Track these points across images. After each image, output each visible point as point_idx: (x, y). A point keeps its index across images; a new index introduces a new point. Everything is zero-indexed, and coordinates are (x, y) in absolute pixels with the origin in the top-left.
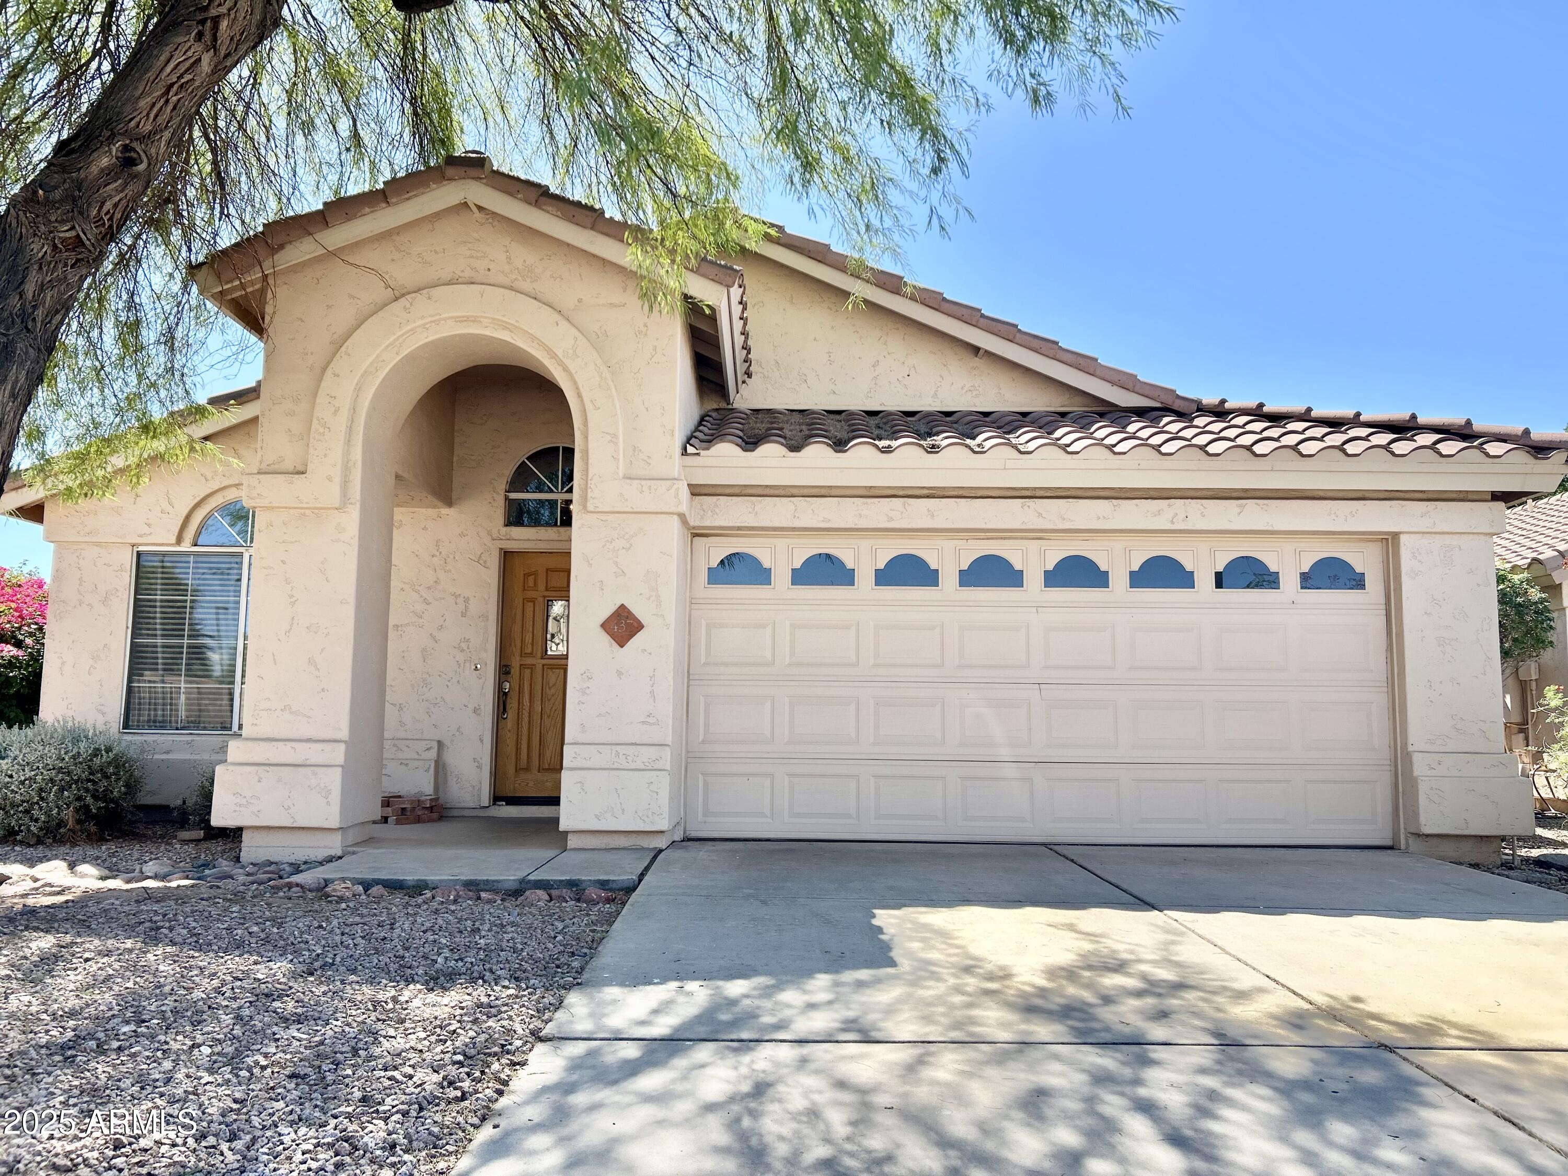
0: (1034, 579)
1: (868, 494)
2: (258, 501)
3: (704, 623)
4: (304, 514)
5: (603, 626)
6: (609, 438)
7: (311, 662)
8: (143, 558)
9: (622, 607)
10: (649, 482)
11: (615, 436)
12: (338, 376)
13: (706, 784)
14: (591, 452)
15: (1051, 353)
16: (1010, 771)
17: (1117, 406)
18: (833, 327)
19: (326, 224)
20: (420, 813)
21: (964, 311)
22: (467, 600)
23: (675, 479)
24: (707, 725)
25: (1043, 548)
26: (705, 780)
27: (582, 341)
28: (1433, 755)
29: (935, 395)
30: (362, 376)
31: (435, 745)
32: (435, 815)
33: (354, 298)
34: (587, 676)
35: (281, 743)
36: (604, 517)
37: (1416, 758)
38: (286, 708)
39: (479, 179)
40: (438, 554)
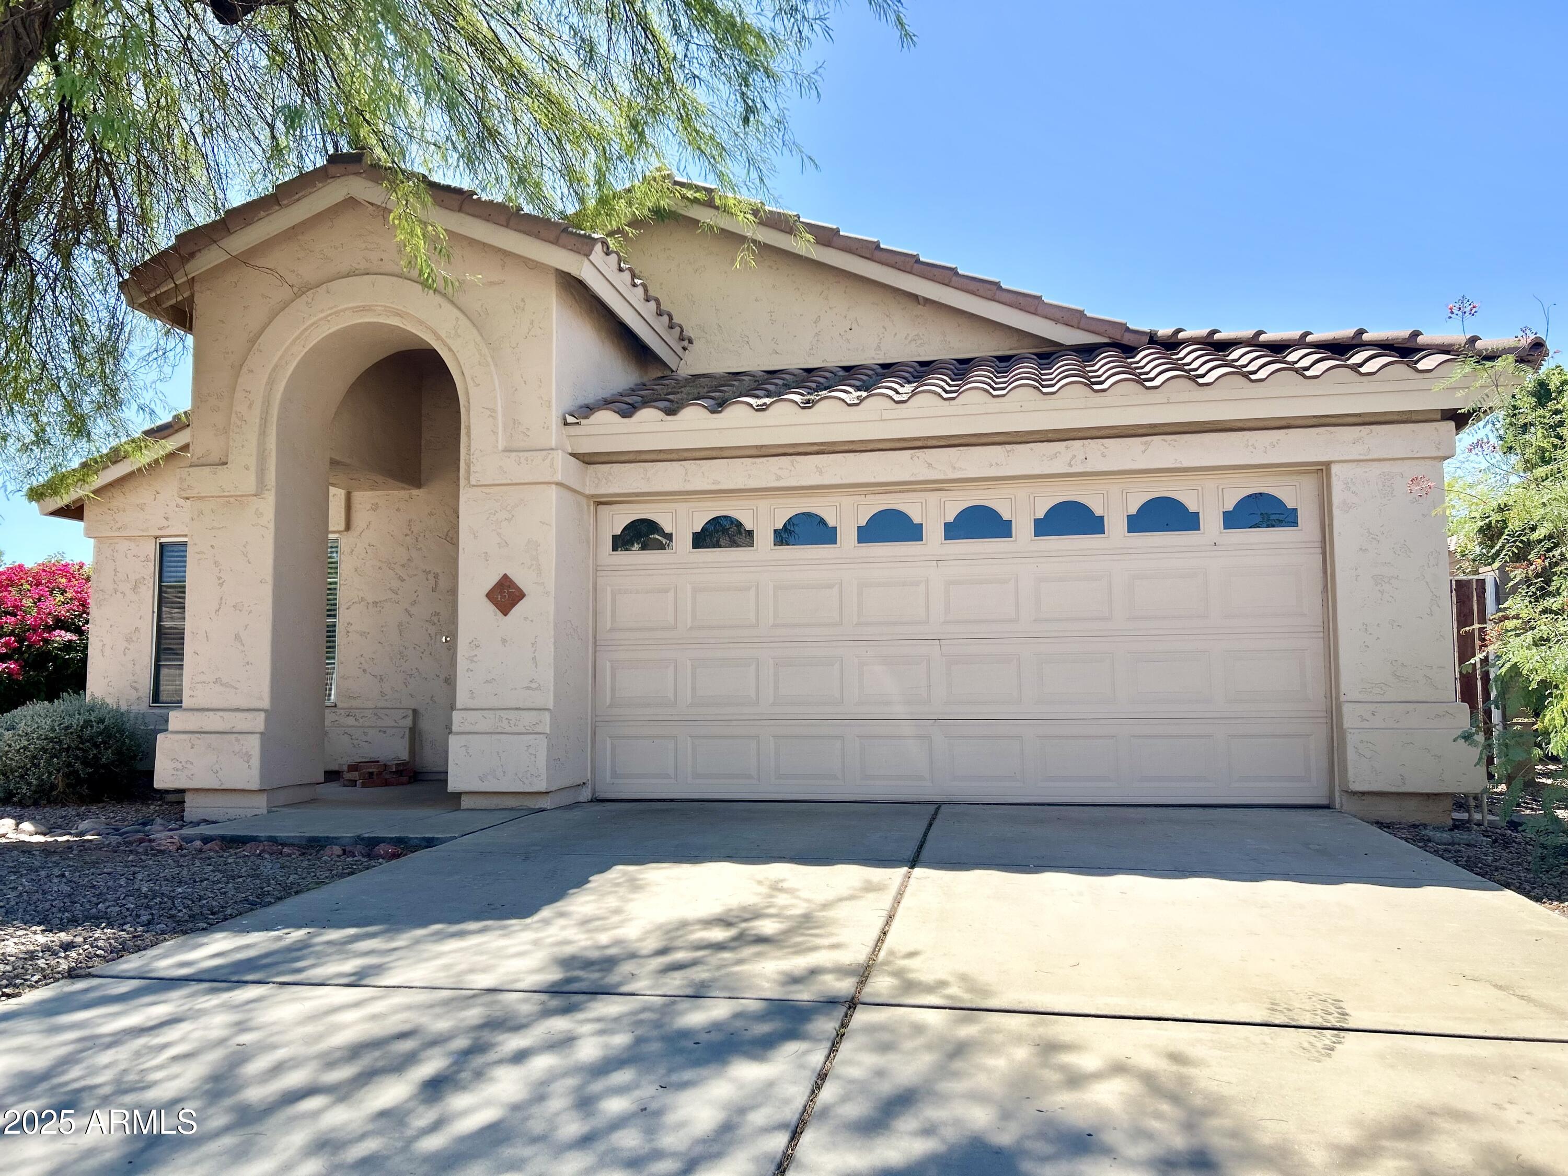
0: (934, 531)
1: (759, 453)
2: (189, 491)
3: (609, 589)
4: (229, 502)
5: (489, 595)
6: (488, 413)
7: (237, 637)
8: (166, 548)
9: (505, 576)
10: (526, 454)
11: (493, 411)
12: (252, 371)
13: (613, 748)
14: (472, 427)
15: (989, 294)
16: (907, 729)
17: (1062, 345)
18: (774, 286)
19: (229, 232)
20: (387, 777)
21: (898, 258)
22: (436, 576)
23: (552, 449)
24: (613, 690)
25: (943, 500)
26: (612, 744)
27: (463, 321)
28: (1366, 705)
29: (878, 348)
30: (274, 370)
31: (410, 712)
32: (404, 779)
33: (266, 297)
34: (475, 645)
35: (211, 713)
36: (487, 490)
37: (1347, 709)
38: (217, 681)
39: (357, 174)
40: (409, 533)
